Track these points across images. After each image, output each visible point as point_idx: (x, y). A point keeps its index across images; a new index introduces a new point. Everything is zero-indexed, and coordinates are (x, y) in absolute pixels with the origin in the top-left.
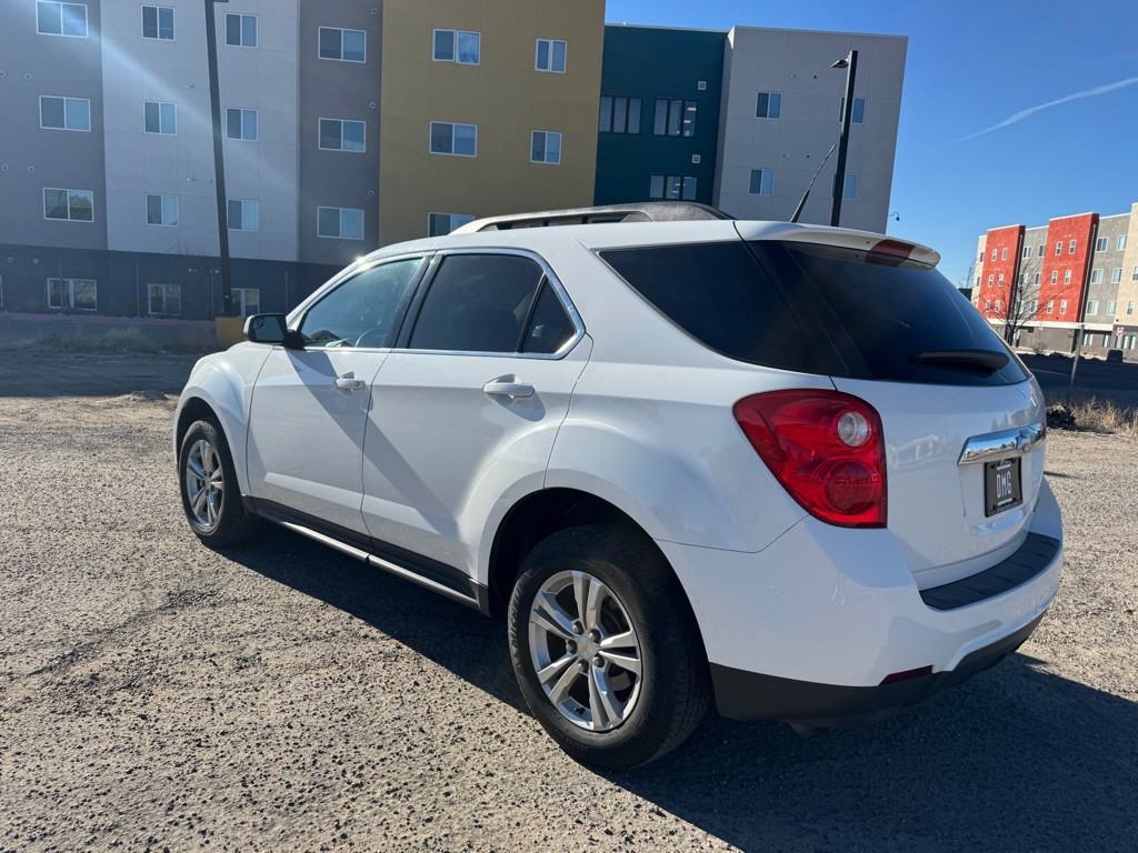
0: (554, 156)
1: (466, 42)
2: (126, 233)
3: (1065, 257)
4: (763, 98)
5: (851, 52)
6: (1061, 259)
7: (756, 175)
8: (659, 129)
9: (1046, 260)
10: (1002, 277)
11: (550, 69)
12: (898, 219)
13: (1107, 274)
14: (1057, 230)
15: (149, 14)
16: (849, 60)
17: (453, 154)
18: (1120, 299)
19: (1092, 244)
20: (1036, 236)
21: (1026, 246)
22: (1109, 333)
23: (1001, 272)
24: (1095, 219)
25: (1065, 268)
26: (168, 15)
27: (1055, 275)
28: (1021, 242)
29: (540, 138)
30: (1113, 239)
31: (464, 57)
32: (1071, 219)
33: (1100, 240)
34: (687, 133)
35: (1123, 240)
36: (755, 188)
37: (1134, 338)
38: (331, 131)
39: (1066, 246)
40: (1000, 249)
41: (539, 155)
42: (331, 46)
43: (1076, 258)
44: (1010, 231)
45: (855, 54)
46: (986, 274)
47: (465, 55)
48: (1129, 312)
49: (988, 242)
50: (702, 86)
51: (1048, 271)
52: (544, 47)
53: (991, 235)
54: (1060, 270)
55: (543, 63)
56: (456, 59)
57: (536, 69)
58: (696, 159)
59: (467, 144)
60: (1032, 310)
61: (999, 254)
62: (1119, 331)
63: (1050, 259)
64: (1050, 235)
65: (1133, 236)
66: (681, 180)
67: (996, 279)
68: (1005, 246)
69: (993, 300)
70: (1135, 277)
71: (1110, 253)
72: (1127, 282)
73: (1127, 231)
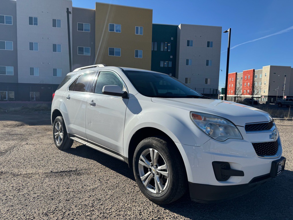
0: (141, 56)
1: (117, 27)
2: (24, 78)
4: (188, 41)
5: (229, 29)
6: (247, 80)
7: (187, 61)
8: (162, 50)
9: (243, 81)
10: (232, 85)
11: (139, 34)
12: (222, 71)
13: (258, 83)
14: (245, 73)
15: (31, 19)
16: (229, 30)
17: (115, 56)
18: (262, 89)
19: (254, 76)
20: (240, 75)
21: (238, 77)
22: (260, 97)
23: (232, 84)
24: (254, 71)
25: (248, 82)
26: (36, 19)
27: (245, 84)
28: (236, 76)
29: (137, 52)
30: (259, 75)
31: (117, 31)
32: (248, 71)
33: (255, 76)
34: (169, 51)
35: (261, 75)
36: (187, 64)
37: (266, 99)
38: (81, 50)
39: (247, 77)
40: (231, 78)
41: (137, 56)
42: (81, 28)
43: (250, 80)
44: (234, 74)
45: (230, 29)
47: (117, 30)
48: (264, 92)
50: (172, 39)
51: (243, 83)
52: (137, 28)
55: (137, 33)
56: (115, 31)
57: (136, 34)
58: (171, 57)
59: (118, 53)
61: (231, 79)
62: (263, 97)
63: (244, 80)
64: (243, 74)
65: (263, 74)
66: (168, 62)
67: (231, 85)
68: (233, 77)
69: (231, 91)
70: (265, 84)
71: (259, 79)
72: (263, 85)
73: (262, 73)
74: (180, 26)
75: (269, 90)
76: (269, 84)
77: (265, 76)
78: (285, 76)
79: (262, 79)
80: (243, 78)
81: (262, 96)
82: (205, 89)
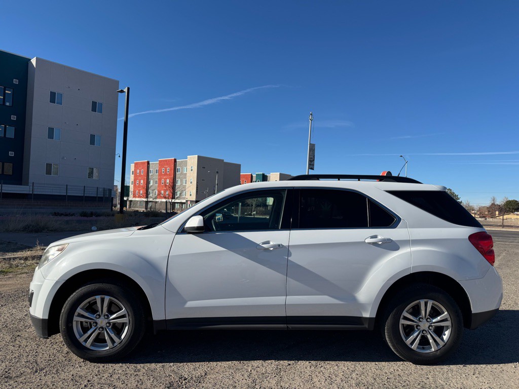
3: (166, 174)
4: (53, 94)
5: (127, 88)
6: (164, 175)
7: (51, 130)
10: (142, 182)
13: (181, 181)
14: (162, 164)
16: (126, 90)
18: (187, 190)
19: (175, 170)
20: (154, 165)
21: (151, 169)
22: (184, 203)
23: (142, 179)
24: (175, 161)
25: (166, 179)
27: (163, 181)
28: (148, 168)
30: (182, 168)
32: (167, 160)
33: (178, 169)
34: (8, 104)
35: (185, 169)
39: (166, 170)
40: (140, 170)
43: (170, 175)
44: (144, 163)
46: (135, 180)
48: (191, 195)
49: (135, 167)
50: (16, 81)
51: (160, 180)
53: (136, 164)
54: (164, 179)
58: (13, 118)
60: (155, 195)
61: (140, 172)
62: (189, 202)
63: (160, 175)
64: (159, 165)
65: (189, 167)
66: (5, 127)
67: (140, 182)
68: (142, 169)
69: (139, 190)
70: (191, 183)
71: (182, 174)
72: (188, 184)
73: (186, 166)
74: (34, 61)
75: (197, 192)
76: (197, 183)
77: (192, 170)
78: (217, 172)
79: (188, 175)
80: (159, 171)
81: (187, 201)
82: (68, 187)
